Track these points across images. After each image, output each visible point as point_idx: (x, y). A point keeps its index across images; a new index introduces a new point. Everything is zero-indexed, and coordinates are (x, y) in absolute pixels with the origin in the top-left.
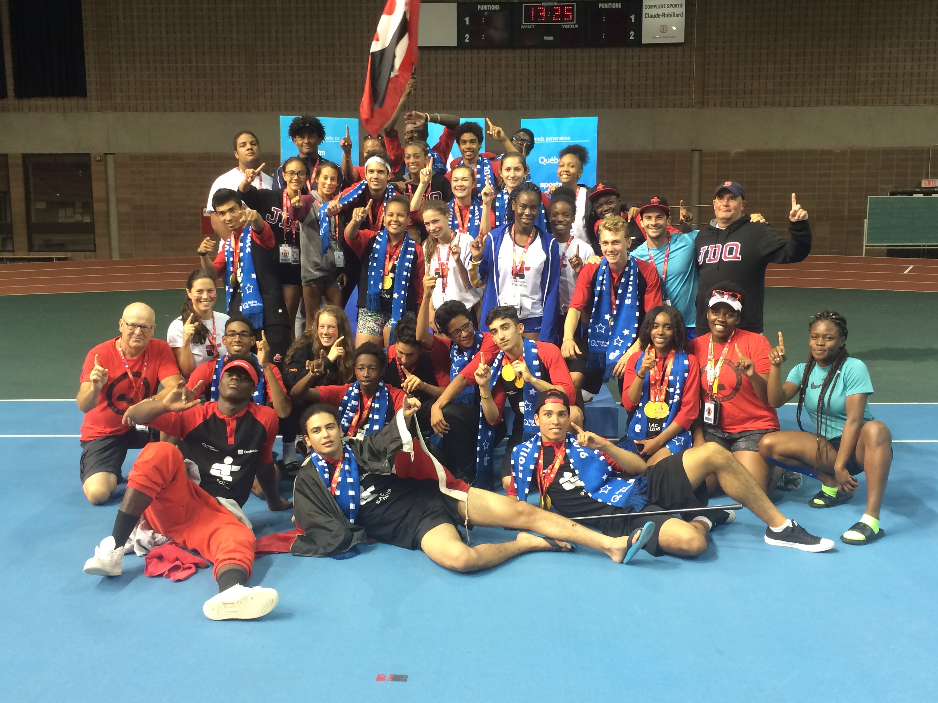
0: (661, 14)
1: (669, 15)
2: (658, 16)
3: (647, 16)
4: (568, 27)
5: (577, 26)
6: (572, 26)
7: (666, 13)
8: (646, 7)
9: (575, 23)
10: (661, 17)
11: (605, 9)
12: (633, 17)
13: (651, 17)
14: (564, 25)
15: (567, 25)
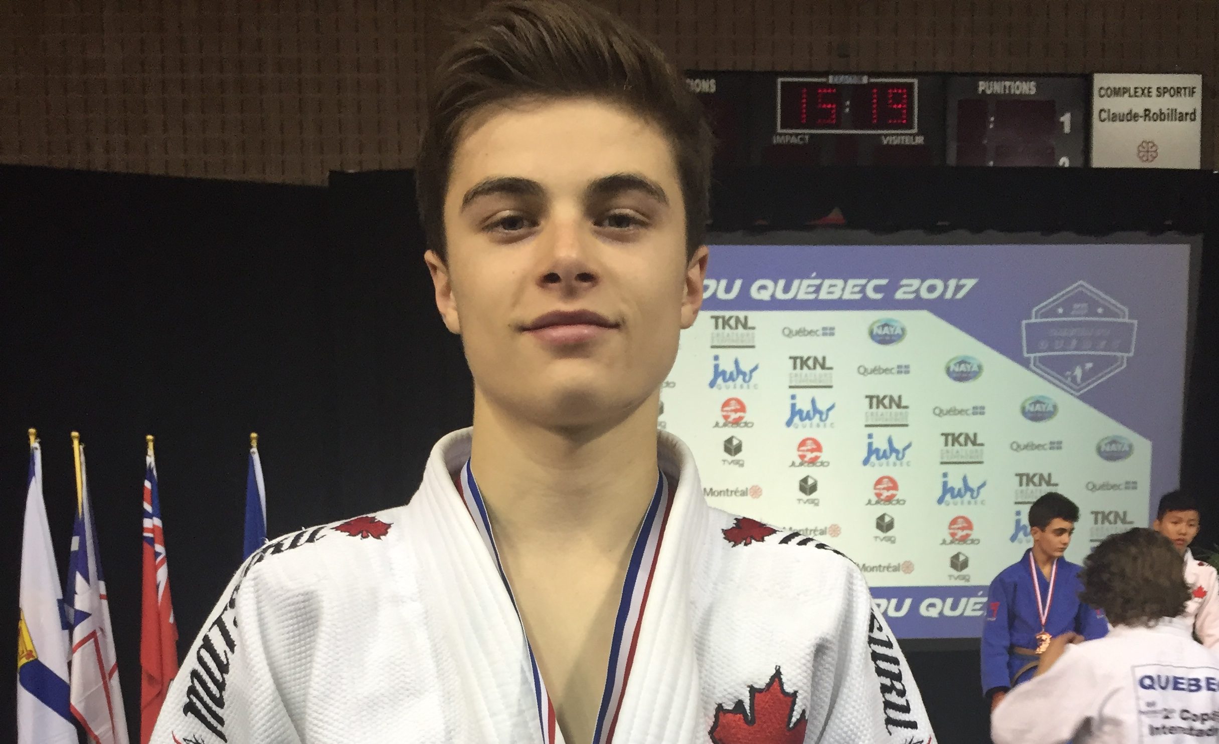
0: (1141, 113)
1: (1161, 116)
2: (1132, 117)
3: (1104, 115)
4: (896, 141)
5: (920, 140)
6: (908, 141)
7: (1154, 109)
8: (1103, 92)
9: (915, 131)
10: (1141, 120)
11: (994, 96)
12: (1066, 119)
13: (1114, 118)
14: (886, 136)
15: (893, 137)
